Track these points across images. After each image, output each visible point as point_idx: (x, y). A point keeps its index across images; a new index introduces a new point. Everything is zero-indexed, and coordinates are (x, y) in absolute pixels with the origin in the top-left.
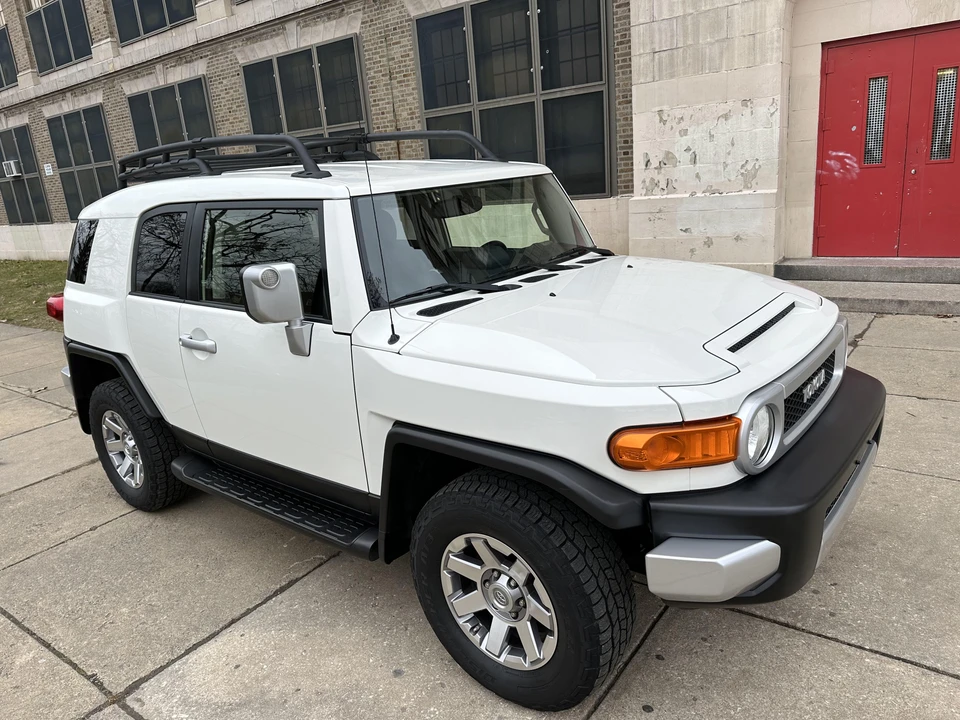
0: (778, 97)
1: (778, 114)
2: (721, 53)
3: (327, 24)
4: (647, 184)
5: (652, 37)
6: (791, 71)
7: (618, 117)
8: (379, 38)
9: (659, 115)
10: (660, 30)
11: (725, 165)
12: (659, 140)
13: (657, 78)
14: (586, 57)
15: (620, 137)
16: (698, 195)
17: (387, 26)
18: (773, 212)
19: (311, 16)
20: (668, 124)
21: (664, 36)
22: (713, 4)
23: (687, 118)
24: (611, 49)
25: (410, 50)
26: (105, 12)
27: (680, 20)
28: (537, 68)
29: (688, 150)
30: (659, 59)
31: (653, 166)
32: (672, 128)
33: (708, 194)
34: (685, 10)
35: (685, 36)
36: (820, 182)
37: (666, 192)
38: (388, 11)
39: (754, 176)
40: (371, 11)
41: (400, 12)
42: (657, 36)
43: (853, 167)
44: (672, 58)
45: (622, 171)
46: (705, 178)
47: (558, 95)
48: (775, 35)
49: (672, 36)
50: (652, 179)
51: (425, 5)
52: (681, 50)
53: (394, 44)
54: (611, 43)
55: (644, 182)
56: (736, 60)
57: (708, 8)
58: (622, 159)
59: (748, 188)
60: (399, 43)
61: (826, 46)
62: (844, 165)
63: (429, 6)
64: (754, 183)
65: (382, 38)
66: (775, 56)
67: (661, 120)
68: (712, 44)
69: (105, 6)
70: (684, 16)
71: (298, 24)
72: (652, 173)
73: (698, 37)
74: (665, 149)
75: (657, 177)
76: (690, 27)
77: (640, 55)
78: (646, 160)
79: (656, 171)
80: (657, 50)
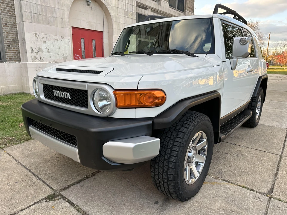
0: (70, 38)
1: (70, 42)
2: (54, 21)
4: (33, 58)
5: (30, 7)
9: (35, 35)
10: (33, 6)
11: (58, 54)
12: (36, 43)
13: (33, 22)
15: (5, 39)
16: (51, 63)
21: (34, 8)
23: (45, 38)
27: (40, 6)
29: (46, 48)
30: (33, 16)
31: (34, 52)
32: (40, 40)
33: (54, 63)
34: (41, 3)
35: (42, 11)
37: (40, 61)
39: (66, 58)
42: (32, 8)
44: (38, 16)
45: (8, 52)
46: (53, 58)
48: (68, 21)
49: (38, 10)
50: (35, 56)
52: (41, 15)
55: (31, 57)
56: (58, 24)
57: (49, 6)
58: (7, 48)
61: (73, 27)
64: (66, 60)
66: (68, 26)
67: (36, 36)
68: (51, 17)
72: (34, 54)
73: (46, 13)
74: (38, 46)
75: (36, 56)
76: (43, 9)
77: (26, 12)
78: (32, 49)
79: (36, 54)
80: (32, 12)
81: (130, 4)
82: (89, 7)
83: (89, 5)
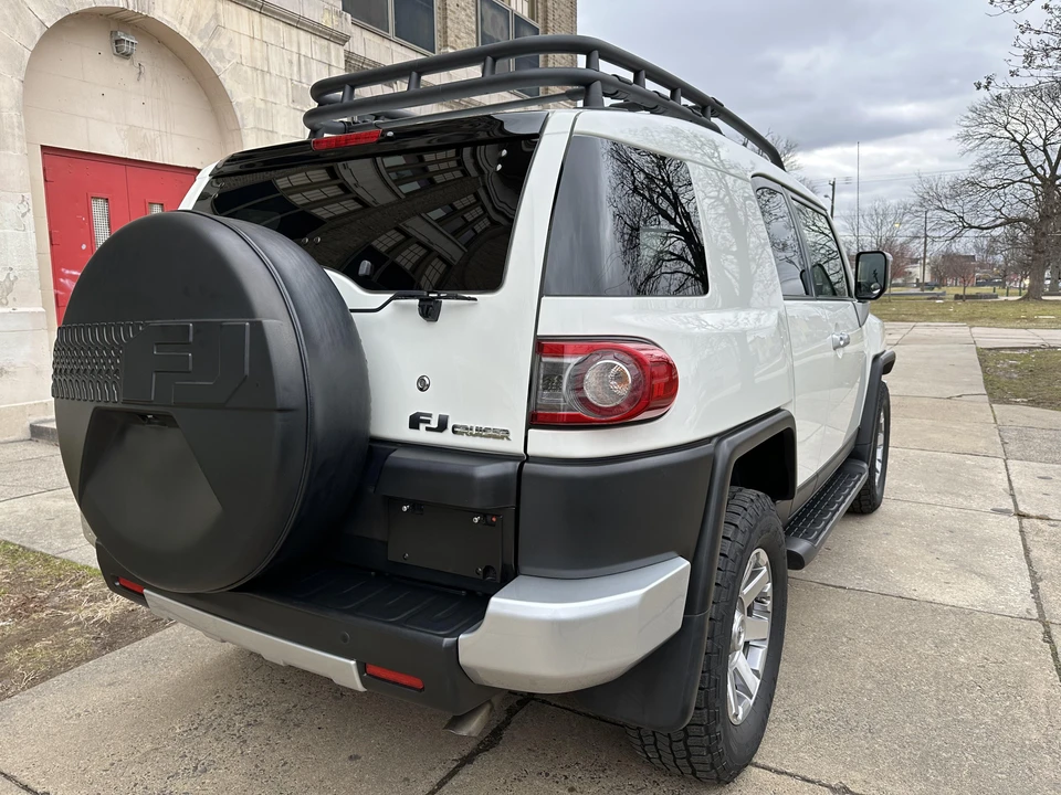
0: (28, 195)
1: (31, 216)
36: (58, 303)
61: (44, 150)
81: (318, 58)
82: (127, 63)
83: (127, 56)
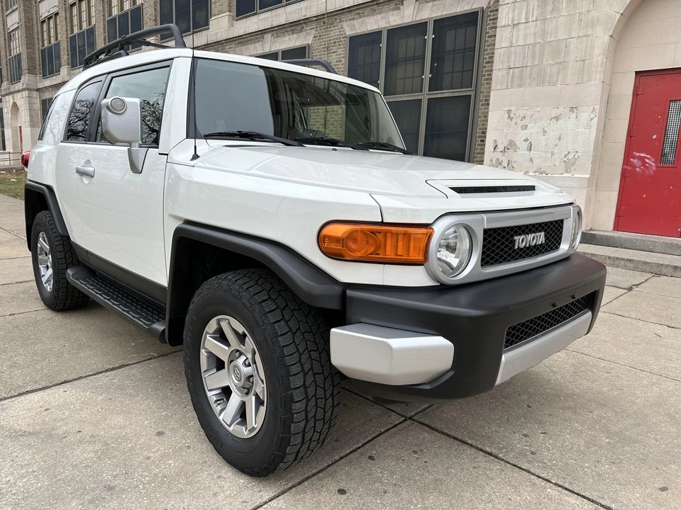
0: (597, 107)
1: (596, 119)
2: (558, 73)
3: (292, 36)
4: (494, 162)
5: (509, 58)
6: (610, 90)
7: (480, 115)
8: (323, 48)
9: (508, 113)
10: (515, 53)
11: (553, 154)
12: (505, 131)
13: (509, 87)
14: (463, 71)
15: (480, 129)
16: (530, 174)
17: (330, 40)
18: (585, 191)
19: (281, 31)
20: (514, 120)
21: (518, 57)
22: (556, 37)
23: (528, 117)
24: (481, 66)
25: (343, 57)
26: (155, 20)
27: (531, 47)
28: (427, 76)
29: (526, 140)
30: (513, 73)
31: (499, 150)
32: (516, 123)
33: (537, 174)
34: (535, 40)
35: (533, 58)
36: (624, 175)
38: (332, 30)
39: (574, 164)
40: (321, 30)
41: (340, 32)
42: (513, 56)
43: (652, 166)
44: (522, 73)
45: (478, 153)
46: (536, 162)
47: (439, 96)
48: (600, 62)
49: (524, 58)
50: (498, 159)
51: (357, 27)
52: (529, 68)
53: (333, 53)
54: (481, 62)
55: (491, 160)
56: (569, 77)
57: (552, 39)
58: (479, 145)
59: (567, 172)
60: (336, 52)
61: (639, 74)
62: (644, 163)
63: (359, 28)
64: (572, 168)
65: (325, 47)
66: (598, 76)
67: (509, 117)
68: (552, 65)
69: (155, 16)
70: (534, 44)
71: (273, 35)
72: (500, 156)
73: (543, 60)
74: (509, 138)
75: (501, 158)
76: (537, 52)
77: (499, 69)
78: (495, 145)
79: (501, 154)
80: (512, 67)
